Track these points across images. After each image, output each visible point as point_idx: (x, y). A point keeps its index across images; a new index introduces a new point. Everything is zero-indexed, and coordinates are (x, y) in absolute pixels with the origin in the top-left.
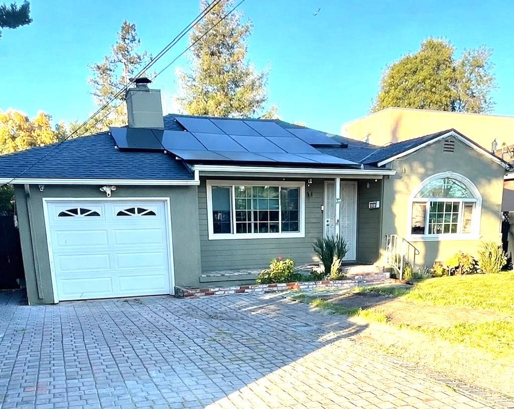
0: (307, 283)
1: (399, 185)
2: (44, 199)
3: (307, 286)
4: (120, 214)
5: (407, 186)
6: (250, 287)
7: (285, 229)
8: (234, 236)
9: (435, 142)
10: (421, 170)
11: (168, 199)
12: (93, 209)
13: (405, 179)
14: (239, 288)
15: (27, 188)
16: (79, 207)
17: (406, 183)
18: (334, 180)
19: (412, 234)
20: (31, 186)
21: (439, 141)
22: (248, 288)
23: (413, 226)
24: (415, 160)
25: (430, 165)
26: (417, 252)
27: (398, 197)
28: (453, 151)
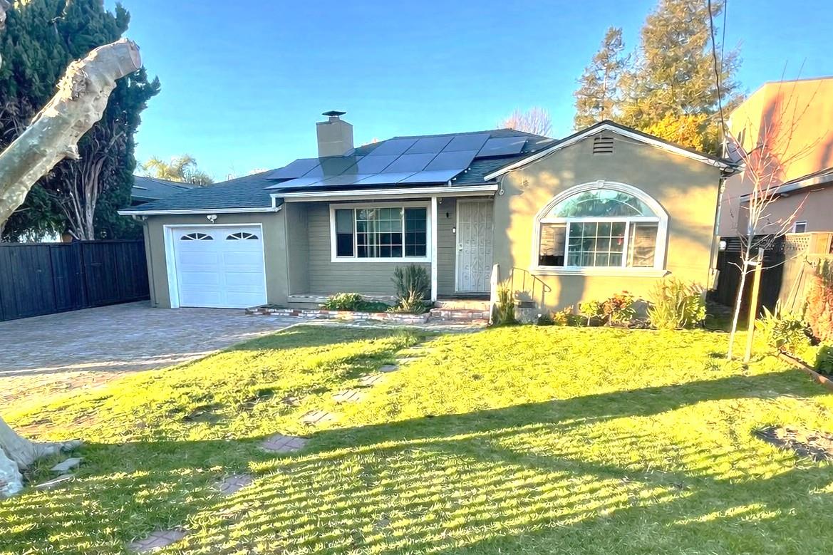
0: (360, 314)
1: (517, 203)
2: (164, 226)
3: (360, 317)
4: (230, 238)
5: (530, 204)
6: (303, 311)
7: (409, 253)
8: (354, 259)
9: (577, 142)
10: (554, 182)
11: (261, 224)
12: (208, 233)
13: (526, 194)
14: (292, 311)
15: (134, 217)
16: (196, 232)
17: (528, 200)
18: (430, 199)
19: (539, 264)
20: (137, 216)
21: (582, 141)
22: (301, 312)
23: (542, 254)
24: (542, 169)
25: (567, 175)
26: (546, 289)
27: (516, 219)
28: (611, 152)
